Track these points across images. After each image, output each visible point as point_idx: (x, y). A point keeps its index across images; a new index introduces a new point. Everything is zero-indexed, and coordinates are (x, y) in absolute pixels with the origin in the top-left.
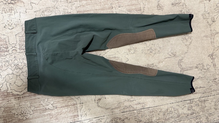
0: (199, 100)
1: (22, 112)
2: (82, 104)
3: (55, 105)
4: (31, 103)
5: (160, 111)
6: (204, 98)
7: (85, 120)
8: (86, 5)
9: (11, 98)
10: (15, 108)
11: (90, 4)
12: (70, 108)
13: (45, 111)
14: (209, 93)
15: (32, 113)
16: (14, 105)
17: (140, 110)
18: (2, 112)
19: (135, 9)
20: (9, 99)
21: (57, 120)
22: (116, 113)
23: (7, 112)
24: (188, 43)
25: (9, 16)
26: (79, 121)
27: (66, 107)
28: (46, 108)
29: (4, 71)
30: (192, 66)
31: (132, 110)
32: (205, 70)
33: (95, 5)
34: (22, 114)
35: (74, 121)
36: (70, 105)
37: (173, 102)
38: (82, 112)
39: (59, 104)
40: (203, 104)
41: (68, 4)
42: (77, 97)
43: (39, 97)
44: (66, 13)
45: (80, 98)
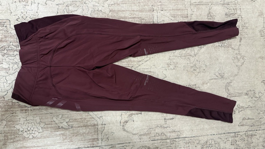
0: (245, 134)
1: (29, 129)
2: (104, 126)
3: (70, 124)
4: (40, 118)
5: (198, 142)
6: (251, 132)
7: (106, 146)
8: (122, 3)
9: (17, 109)
10: (20, 122)
11: (127, 3)
12: (88, 129)
13: (57, 130)
14: (258, 127)
15: (41, 131)
16: (20, 119)
17: (175, 140)
18: (3, 127)
19: (181, 15)
20: (14, 110)
21: (72, 143)
22: (144, 141)
23: (10, 127)
24: (239, 64)
25: (24, 6)
26: (98, 146)
27: (84, 128)
28: (59, 127)
29: (10, 75)
30: (241, 92)
31: (165, 139)
32: (256, 98)
33: (132, 4)
34: (28, 131)
35: (92, 146)
36: (90, 125)
37: (214, 134)
38: (103, 136)
39: (76, 123)
40: (249, 139)
42: (98, 117)
43: (51, 112)
44: (96, 11)
45: (103, 117)
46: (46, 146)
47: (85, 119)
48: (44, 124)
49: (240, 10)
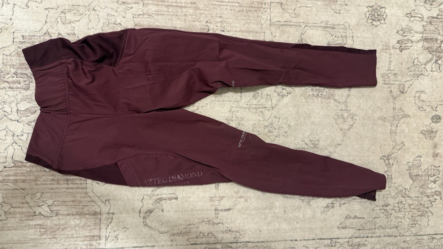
0: (348, 242)
2: (111, 215)
3: (54, 208)
4: (4, 196)
6: (358, 240)
8: (156, 14)
11: (164, 14)
12: (85, 220)
13: (31, 218)
14: (370, 231)
15: (3, 217)
17: (230, 245)
21: (55, 240)
22: (178, 244)
24: (346, 127)
27: (78, 217)
28: (35, 212)
31: (213, 242)
33: (174, 17)
36: (87, 213)
37: (296, 239)
38: (108, 232)
39: (64, 208)
41: (118, 6)
42: (103, 200)
43: (23, 187)
44: (111, 23)
45: (110, 201)
46: (9, 243)
47: (80, 202)
48: (10, 207)
49: (351, 38)
